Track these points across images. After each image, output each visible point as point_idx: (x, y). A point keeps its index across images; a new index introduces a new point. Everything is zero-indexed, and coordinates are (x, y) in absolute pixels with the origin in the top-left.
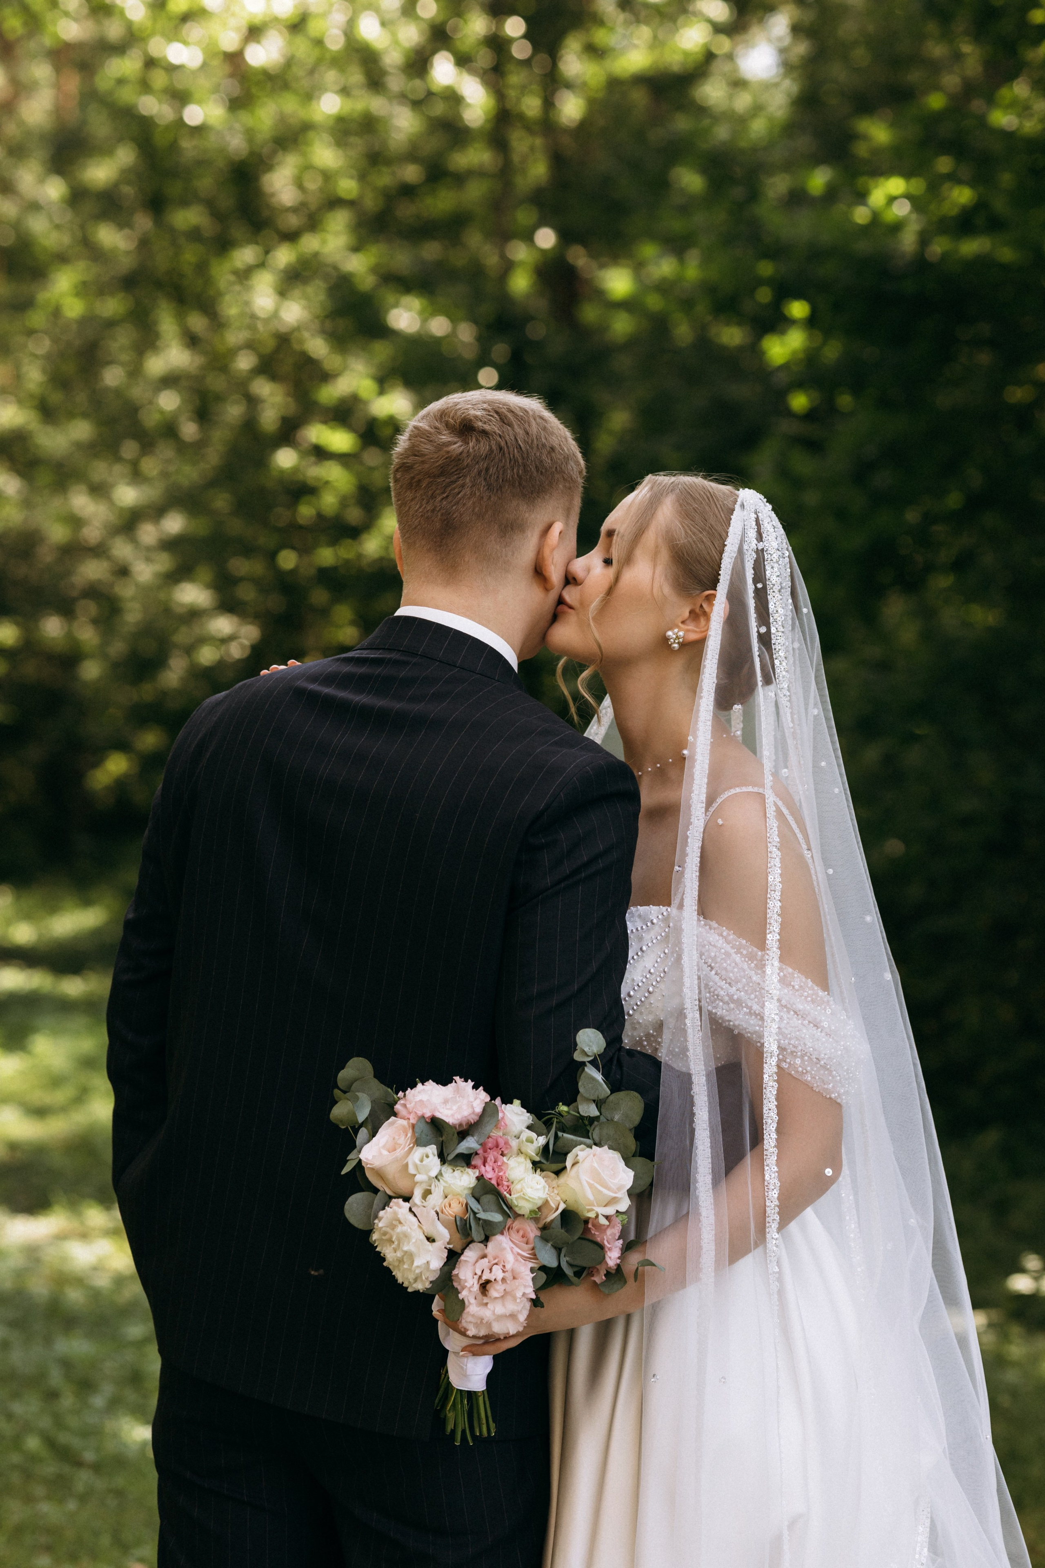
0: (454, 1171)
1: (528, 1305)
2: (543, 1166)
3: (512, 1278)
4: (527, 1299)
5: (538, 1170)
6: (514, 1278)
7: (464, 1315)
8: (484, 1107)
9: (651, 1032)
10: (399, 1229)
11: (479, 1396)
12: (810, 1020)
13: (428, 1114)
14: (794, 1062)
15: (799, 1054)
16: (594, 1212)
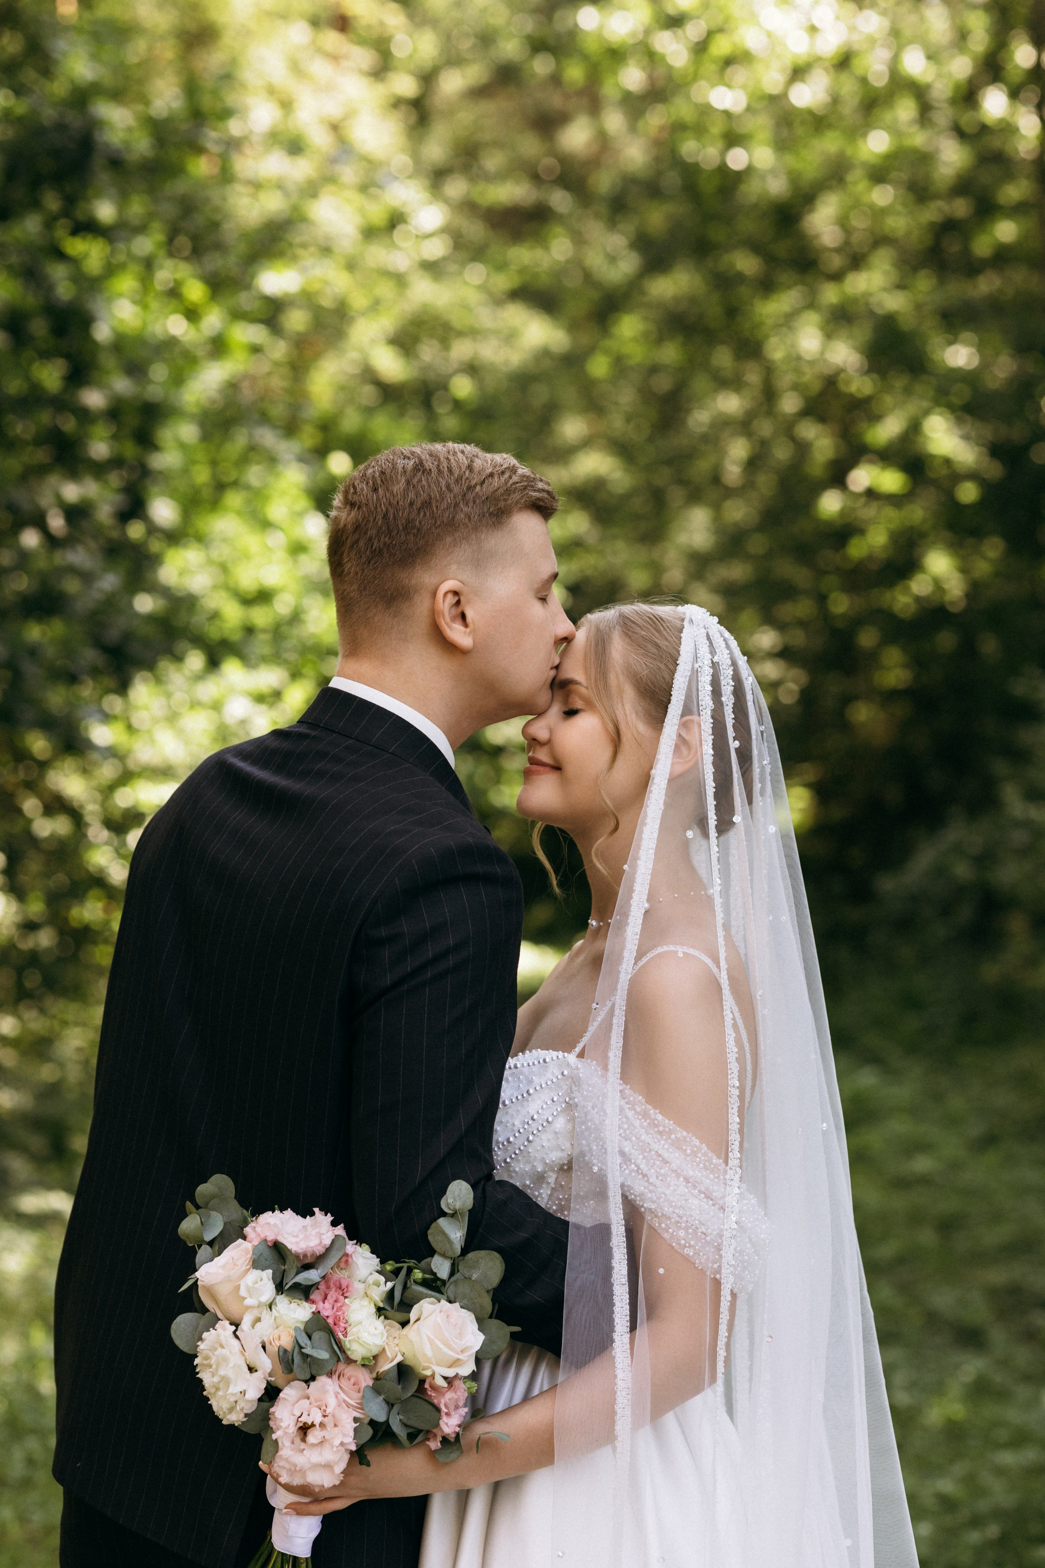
0: (291, 1303)
1: (347, 1457)
2: (388, 1314)
3: (333, 1425)
4: (346, 1450)
5: (382, 1317)
6: (335, 1425)
7: (277, 1459)
8: (333, 1239)
9: (528, 1182)
10: (220, 1351)
11: (302, 1563)
12: (703, 1189)
13: (271, 1237)
14: (678, 1234)
15: (683, 1225)
16: (430, 1370)
